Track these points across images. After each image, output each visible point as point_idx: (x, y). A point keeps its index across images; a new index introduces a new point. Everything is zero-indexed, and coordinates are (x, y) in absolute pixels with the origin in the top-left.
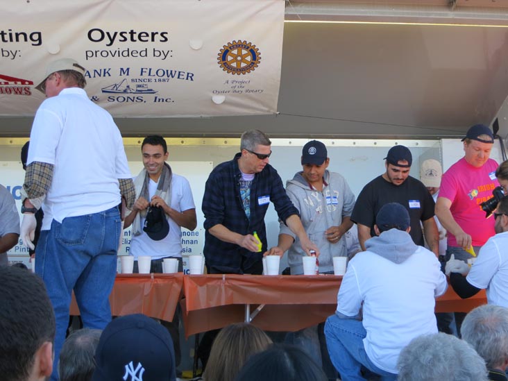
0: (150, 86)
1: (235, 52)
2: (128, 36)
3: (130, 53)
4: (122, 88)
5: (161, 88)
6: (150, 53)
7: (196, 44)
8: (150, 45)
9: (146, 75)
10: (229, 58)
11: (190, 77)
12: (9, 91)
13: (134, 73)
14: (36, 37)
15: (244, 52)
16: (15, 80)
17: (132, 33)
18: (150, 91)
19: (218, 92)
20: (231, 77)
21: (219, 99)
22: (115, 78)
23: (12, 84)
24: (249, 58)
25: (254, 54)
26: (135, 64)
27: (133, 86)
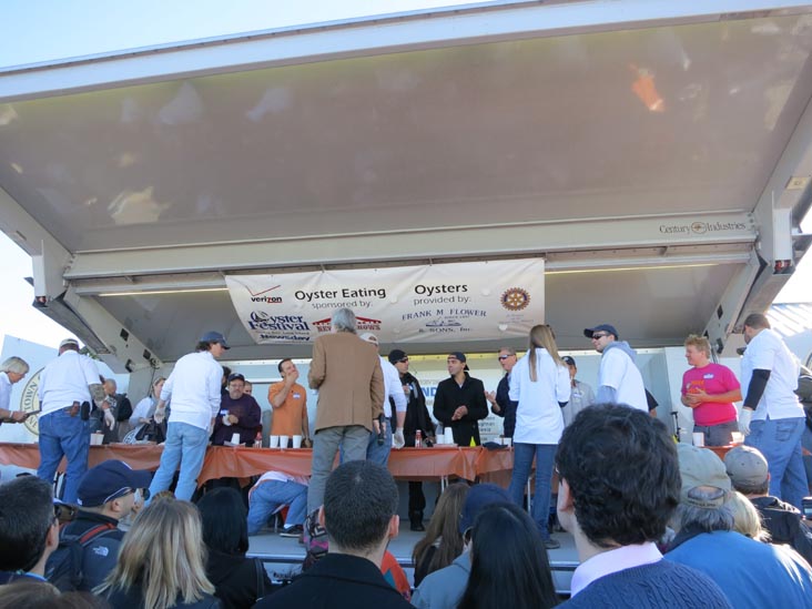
0: (457, 321)
1: (512, 296)
2: (441, 289)
3: (442, 300)
4: (438, 324)
5: (465, 322)
6: (456, 299)
7: (486, 292)
8: (455, 294)
9: (454, 314)
10: (509, 300)
11: (483, 314)
12: (366, 328)
13: (446, 313)
14: (381, 292)
15: (519, 295)
16: (369, 320)
17: (444, 287)
18: (458, 324)
19: (502, 323)
20: (510, 312)
21: (503, 327)
22: (434, 316)
23: (367, 323)
24: (522, 299)
25: (525, 296)
26: (446, 307)
27: (446, 321)
